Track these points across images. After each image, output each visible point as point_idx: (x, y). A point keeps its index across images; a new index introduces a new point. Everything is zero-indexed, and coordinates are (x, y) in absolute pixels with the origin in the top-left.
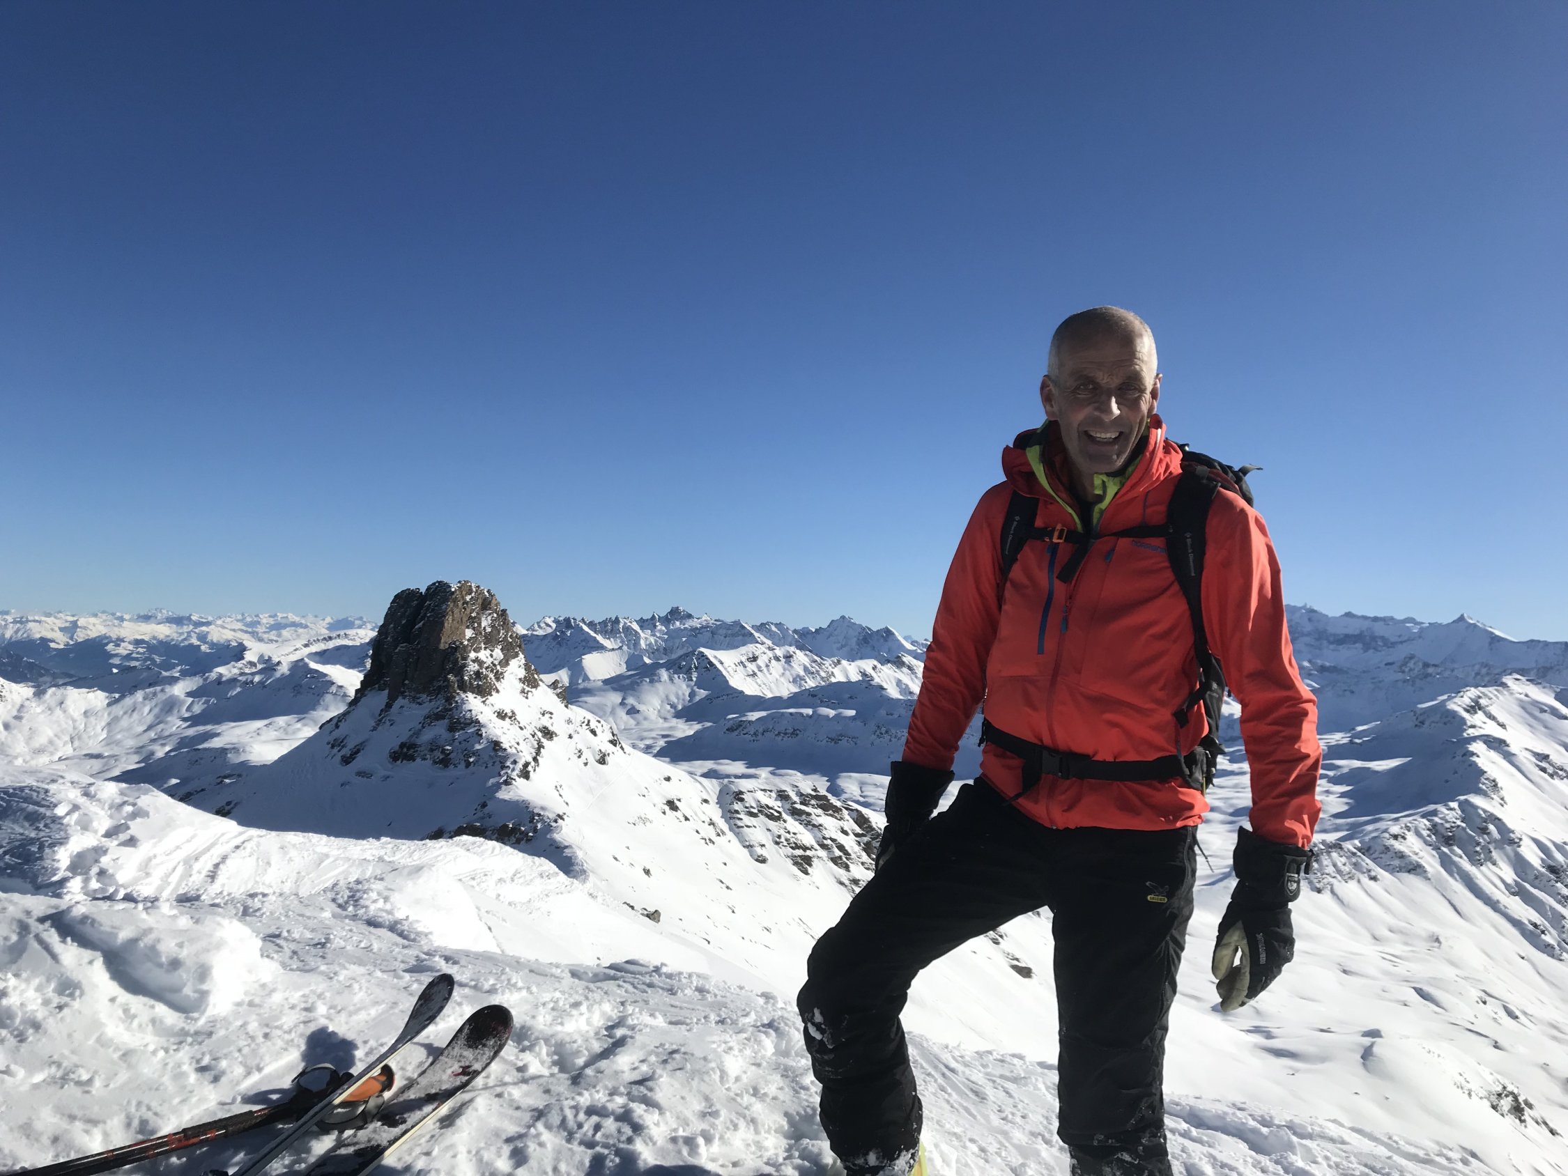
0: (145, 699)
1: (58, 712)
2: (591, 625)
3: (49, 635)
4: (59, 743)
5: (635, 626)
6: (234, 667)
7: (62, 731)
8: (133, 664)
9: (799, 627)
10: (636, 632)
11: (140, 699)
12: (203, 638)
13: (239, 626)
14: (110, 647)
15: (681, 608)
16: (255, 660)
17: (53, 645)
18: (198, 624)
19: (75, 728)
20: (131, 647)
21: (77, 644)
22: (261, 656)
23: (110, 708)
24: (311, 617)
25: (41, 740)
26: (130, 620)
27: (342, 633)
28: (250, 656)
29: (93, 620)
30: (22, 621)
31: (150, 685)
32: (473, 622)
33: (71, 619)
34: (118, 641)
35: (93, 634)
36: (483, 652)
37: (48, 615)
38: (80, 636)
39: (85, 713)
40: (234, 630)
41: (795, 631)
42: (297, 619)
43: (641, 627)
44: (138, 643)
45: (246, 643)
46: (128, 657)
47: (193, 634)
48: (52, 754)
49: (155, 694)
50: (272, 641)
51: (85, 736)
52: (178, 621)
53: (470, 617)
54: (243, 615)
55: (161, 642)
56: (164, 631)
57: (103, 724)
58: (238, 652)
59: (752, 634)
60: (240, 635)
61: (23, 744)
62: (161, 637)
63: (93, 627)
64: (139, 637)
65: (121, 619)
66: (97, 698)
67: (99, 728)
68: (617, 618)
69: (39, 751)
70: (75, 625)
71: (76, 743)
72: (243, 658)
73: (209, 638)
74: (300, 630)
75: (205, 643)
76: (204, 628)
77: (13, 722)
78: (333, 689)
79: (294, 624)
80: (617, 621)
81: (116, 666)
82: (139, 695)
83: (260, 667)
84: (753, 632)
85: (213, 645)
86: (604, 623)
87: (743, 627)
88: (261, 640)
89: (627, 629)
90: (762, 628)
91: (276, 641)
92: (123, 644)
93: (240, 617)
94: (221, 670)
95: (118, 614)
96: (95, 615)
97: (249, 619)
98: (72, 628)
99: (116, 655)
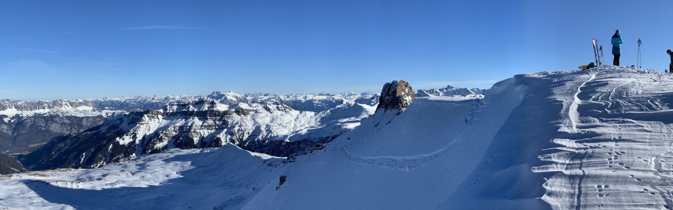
0: (322, 114)
1: (305, 117)
2: (427, 91)
3: (301, 99)
4: (306, 124)
5: (438, 91)
6: (341, 105)
7: (306, 121)
8: (319, 105)
9: (483, 89)
10: (439, 92)
11: (321, 114)
12: (333, 99)
13: (340, 95)
14: (314, 102)
15: (450, 86)
16: (345, 103)
17: (302, 102)
18: (332, 96)
19: (308, 120)
20: (318, 102)
21: (307, 101)
22: (347, 103)
23: (315, 116)
24: (357, 93)
25: (302, 123)
26: (318, 95)
27: (365, 96)
28: (344, 103)
29: (310, 95)
30: (296, 96)
31: (323, 110)
32: (404, 90)
33: (305, 95)
34: (315, 100)
35: (310, 99)
36: (406, 97)
37: (301, 95)
38: (307, 99)
39: (310, 117)
40: (340, 97)
41: (482, 90)
42: (354, 93)
43: (440, 91)
44: (319, 100)
45: (343, 100)
46: (317, 104)
47: (331, 98)
48: (304, 126)
49: (324, 113)
50: (349, 99)
51: (310, 122)
52: (328, 95)
53: (403, 89)
54: (342, 93)
55: (324, 100)
56: (324, 97)
57: (314, 119)
58: (341, 102)
59: (470, 92)
60: (341, 98)
61: (299, 124)
62: (324, 99)
63: (310, 97)
64: (320, 99)
65: (316, 95)
66: (313, 113)
67: (313, 120)
68: (433, 89)
69: (302, 126)
70: (306, 97)
71: (309, 124)
72: (342, 103)
73: (335, 99)
74: (355, 96)
75: (334, 100)
76: (333, 96)
77: (296, 119)
78: (364, 110)
79: (353, 94)
80: (433, 90)
81: (315, 106)
82: (321, 113)
83: (346, 105)
84: (470, 91)
85: (335, 100)
86: (430, 91)
87: (468, 90)
88: (346, 99)
89: (436, 92)
90: (472, 90)
91: (350, 99)
92: (316, 101)
93: (341, 93)
94: (338, 106)
95: (315, 94)
96: (310, 94)
97: (343, 94)
98: (305, 98)
99: (315, 103)
